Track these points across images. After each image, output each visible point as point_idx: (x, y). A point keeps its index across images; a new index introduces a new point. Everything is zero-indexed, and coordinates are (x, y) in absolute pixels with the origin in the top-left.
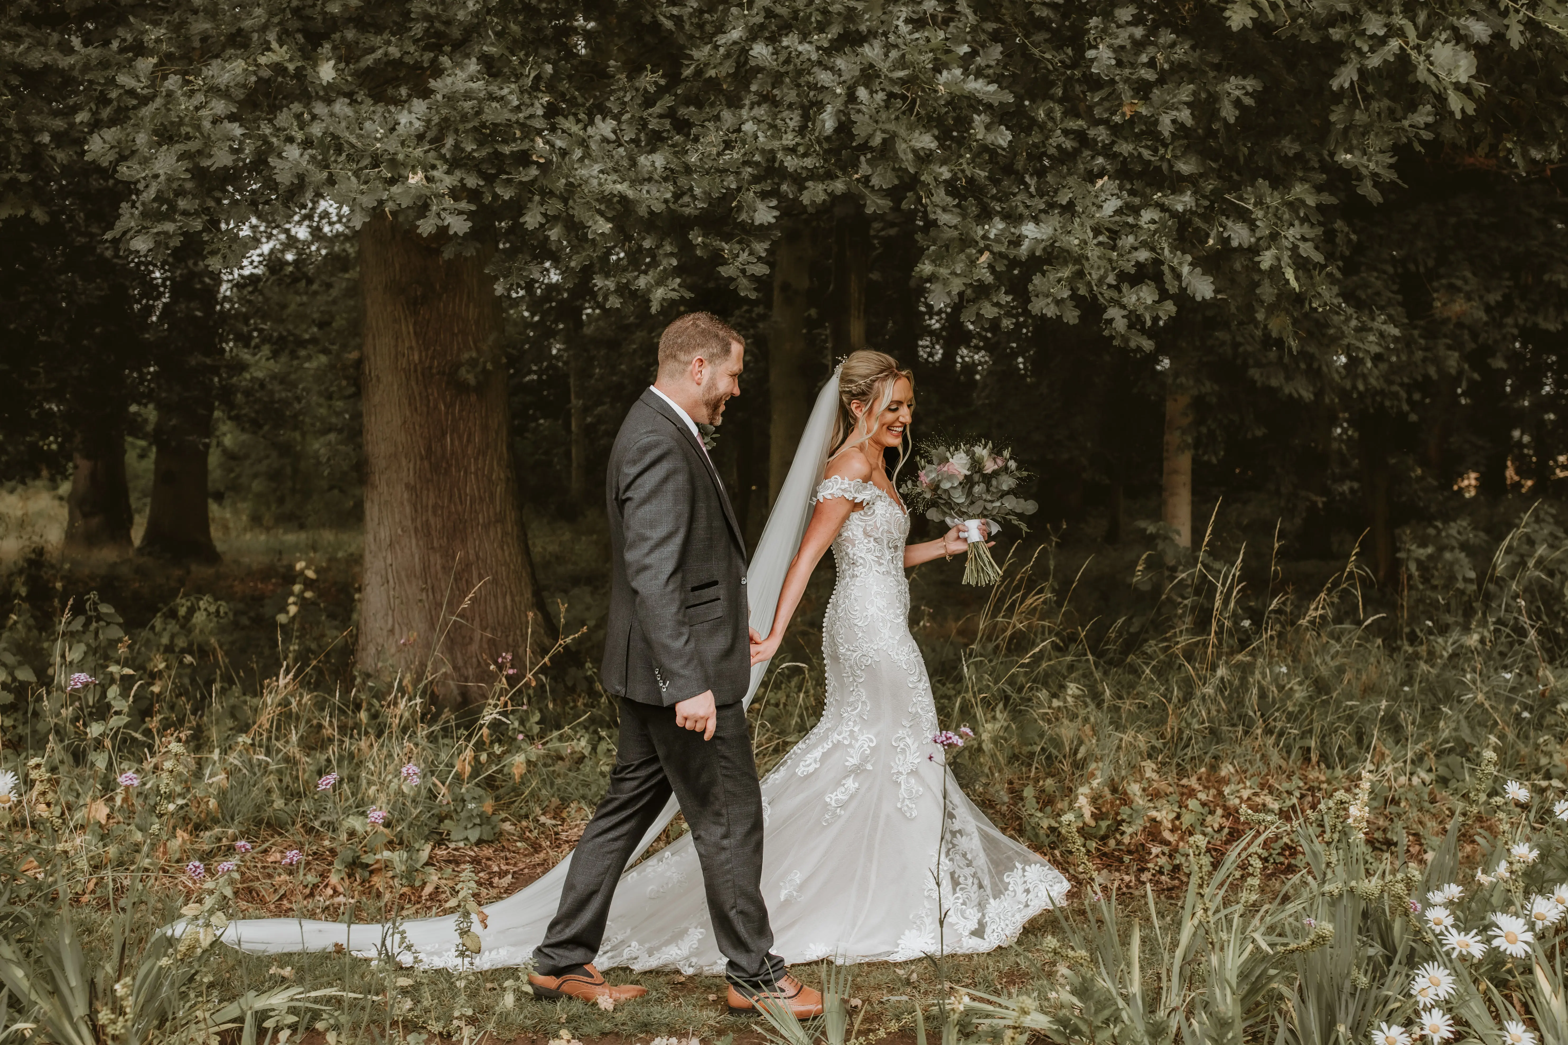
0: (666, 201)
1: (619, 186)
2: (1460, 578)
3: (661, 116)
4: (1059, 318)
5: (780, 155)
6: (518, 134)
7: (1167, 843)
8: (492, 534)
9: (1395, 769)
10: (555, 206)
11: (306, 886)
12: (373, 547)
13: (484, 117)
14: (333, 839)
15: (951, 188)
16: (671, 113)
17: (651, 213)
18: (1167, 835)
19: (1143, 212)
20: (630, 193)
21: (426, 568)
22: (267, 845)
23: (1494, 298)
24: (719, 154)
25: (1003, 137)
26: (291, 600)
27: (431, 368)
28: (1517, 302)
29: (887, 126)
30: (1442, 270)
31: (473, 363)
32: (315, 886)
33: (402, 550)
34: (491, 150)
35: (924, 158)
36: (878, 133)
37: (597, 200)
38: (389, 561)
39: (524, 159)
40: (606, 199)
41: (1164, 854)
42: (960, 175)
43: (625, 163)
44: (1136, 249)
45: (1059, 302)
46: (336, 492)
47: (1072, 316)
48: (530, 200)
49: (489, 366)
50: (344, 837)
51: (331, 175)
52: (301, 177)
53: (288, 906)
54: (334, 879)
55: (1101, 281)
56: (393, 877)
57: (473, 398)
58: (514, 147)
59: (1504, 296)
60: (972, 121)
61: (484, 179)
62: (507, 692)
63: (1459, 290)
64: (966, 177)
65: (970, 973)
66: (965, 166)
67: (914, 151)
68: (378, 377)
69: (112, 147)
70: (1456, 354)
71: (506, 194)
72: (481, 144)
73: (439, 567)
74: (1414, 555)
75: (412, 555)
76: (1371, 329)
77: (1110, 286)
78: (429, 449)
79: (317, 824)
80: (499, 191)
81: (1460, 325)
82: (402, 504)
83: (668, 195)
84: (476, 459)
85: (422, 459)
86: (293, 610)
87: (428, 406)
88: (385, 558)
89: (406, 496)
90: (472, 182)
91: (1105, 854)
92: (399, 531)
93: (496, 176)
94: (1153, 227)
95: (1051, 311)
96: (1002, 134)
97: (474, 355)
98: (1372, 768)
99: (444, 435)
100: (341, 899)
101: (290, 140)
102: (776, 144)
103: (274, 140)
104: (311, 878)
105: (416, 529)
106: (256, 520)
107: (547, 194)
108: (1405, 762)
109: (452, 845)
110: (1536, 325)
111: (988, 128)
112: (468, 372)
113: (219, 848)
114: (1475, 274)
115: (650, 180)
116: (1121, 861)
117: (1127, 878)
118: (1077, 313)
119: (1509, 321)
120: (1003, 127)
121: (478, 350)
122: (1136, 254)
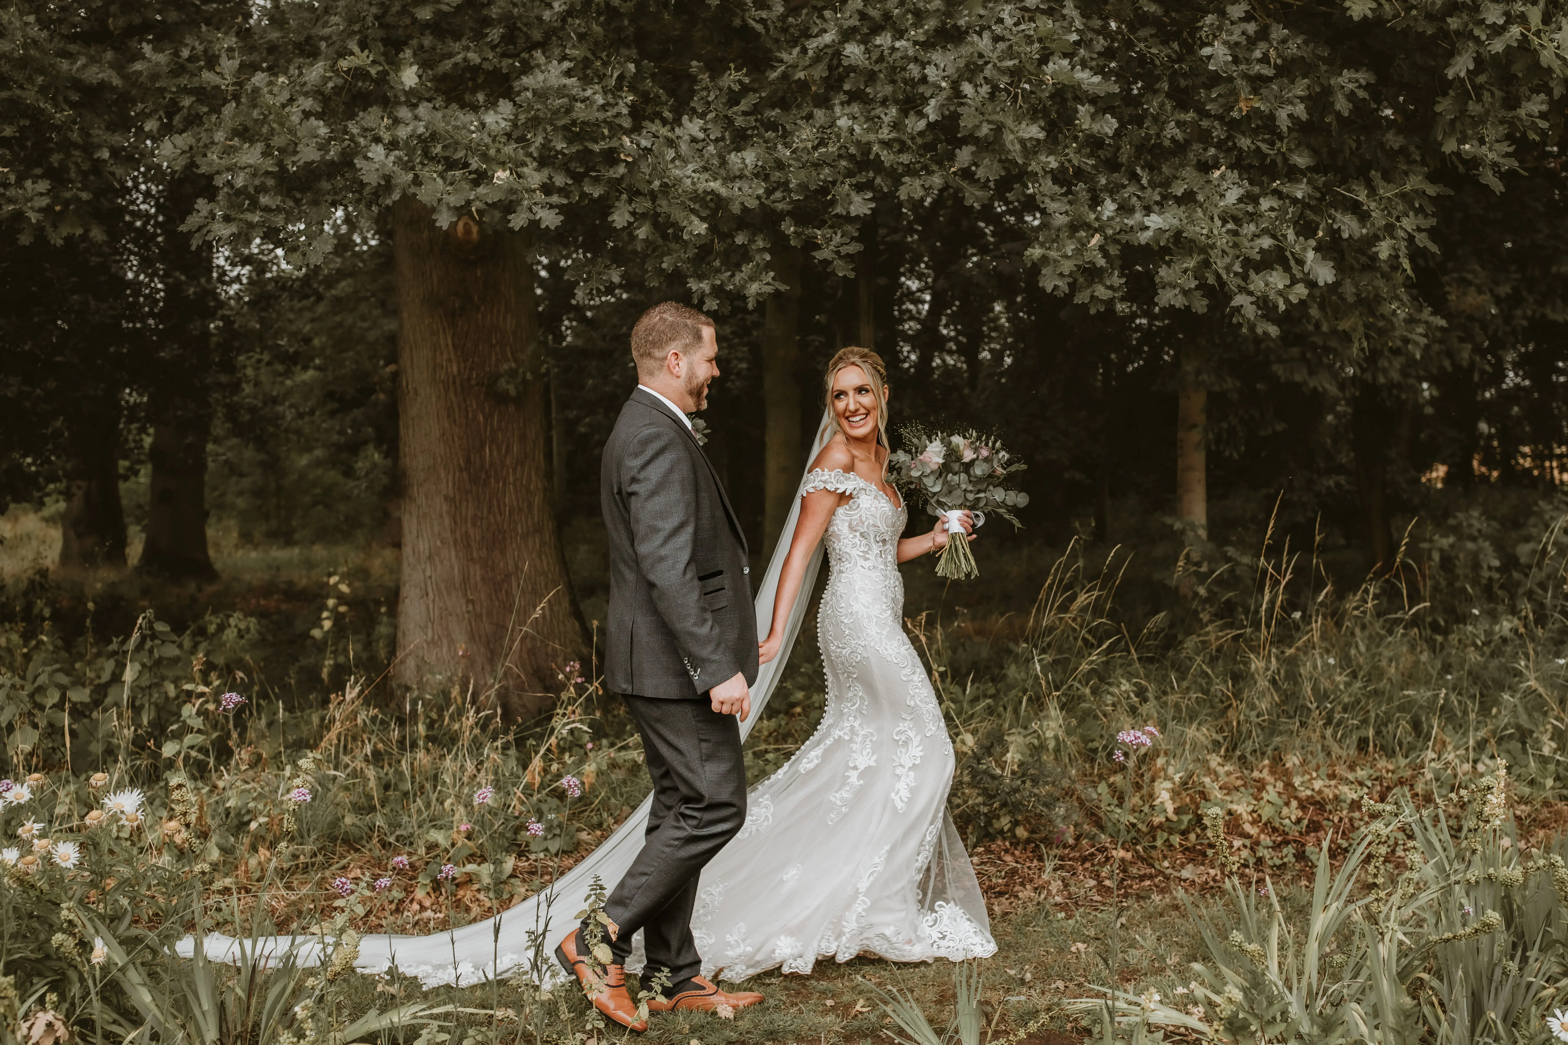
0: (759, 197)
1: (712, 184)
2: (1485, 567)
3: (745, 113)
4: (1188, 308)
5: (876, 148)
6: (606, 132)
7: (1248, 836)
8: (530, 544)
9: (1457, 756)
10: (643, 205)
11: (391, 902)
12: (411, 559)
13: (574, 115)
14: (410, 854)
15: (1059, 177)
16: (755, 110)
17: (745, 209)
18: (1248, 828)
19: (1262, 200)
20: (723, 191)
21: (465, 580)
22: (345, 861)
23: (1504, 290)
24: (815, 148)
25: (1109, 125)
26: (325, 614)
27: (469, 379)
28: (1525, 293)
29: (994, 117)
30: (1450, 265)
31: (512, 374)
32: (401, 901)
33: (441, 562)
34: (580, 148)
35: (1031, 149)
36: (985, 124)
37: (690, 199)
38: (428, 573)
39: (611, 157)
40: (696, 197)
41: (1245, 846)
42: (1067, 164)
43: (715, 161)
44: (1258, 236)
45: (1186, 293)
46: (320, 508)
47: (1200, 305)
48: (618, 199)
49: (529, 376)
50: (422, 851)
51: (416, 176)
52: (388, 178)
53: (377, 922)
54: (420, 894)
55: (1228, 269)
56: (479, 891)
57: (512, 408)
58: (603, 145)
59: (1513, 288)
60: (1076, 111)
61: (572, 178)
62: (575, 700)
63: (1470, 283)
64: (1073, 166)
65: (1081, 971)
66: (1072, 155)
67: (1022, 142)
68: (415, 390)
69: (183, 152)
70: (1469, 346)
71: (596, 192)
72: (570, 142)
73: (478, 578)
74: (1438, 545)
75: (452, 567)
76: (1419, 321)
77: (1236, 274)
78: (468, 461)
79: (392, 839)
80: (587, 189)
81: (1471, 318)
82: (441, 516)
83: (761, 191)
84: (515, 470)
85: (461, 470)
86: (327, 624)
87: (467, 417)
88: (424, 571)
89: (445, 508)
90: (560, 180)
91: (1187, 849)
92: (439, 543)
93: (585, 174)
94: (1273, 214)
95: (1179, 302)
96: (1107, 122)
97: (513, 365)
98: (1434, 756)
99: (483, 446)
100: (429, 914)
101: (377, 140)
102: (872, 137)
103: (361, 140)
104: (397, 894)
105: (455, 541)
106: (246, 538)
107: (634, 193)
108: (1467, 749)
109: (533, 857)
110: (1544, 316)
111: (1093, 117)
112: (508, 383)
113: (297, 865)
114: (1483, 268)
115: (741, 177)
116: (1205, 855)
117: (1212, 872)
118: (1205, 302)
119: (1519, 312)
120: (1108, 116)
121: (516, 360)
122: (1259, 241)
